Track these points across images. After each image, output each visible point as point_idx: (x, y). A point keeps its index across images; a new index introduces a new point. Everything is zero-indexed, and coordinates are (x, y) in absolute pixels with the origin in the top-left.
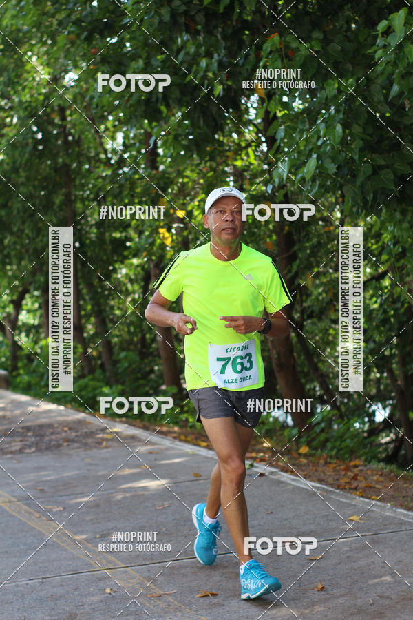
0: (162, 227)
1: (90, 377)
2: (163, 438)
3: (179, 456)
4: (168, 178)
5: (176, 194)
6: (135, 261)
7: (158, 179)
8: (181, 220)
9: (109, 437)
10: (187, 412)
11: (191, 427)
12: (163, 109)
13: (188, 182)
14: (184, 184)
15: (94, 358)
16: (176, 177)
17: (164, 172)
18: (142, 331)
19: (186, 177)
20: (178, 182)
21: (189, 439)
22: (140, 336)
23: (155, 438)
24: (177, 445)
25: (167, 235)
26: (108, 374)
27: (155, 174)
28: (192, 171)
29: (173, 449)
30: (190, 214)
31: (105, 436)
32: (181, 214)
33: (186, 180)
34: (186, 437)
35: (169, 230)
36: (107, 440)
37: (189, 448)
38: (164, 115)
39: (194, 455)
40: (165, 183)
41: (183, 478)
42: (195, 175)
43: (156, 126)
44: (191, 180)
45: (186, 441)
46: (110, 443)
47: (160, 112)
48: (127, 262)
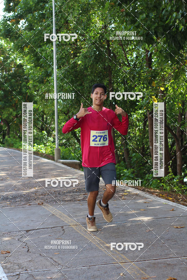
0: (153, 95)
1: (118, 164)
2: (151, 195)
3: (159, 205)
4: (157, 72)
5: (160, 80)
6: (141, 112)
7: (152, 73)
8: (162, 92)
9: (126, 194)
10: (163, 183)
11: (165, 190)
12: (155, 38)
13: (166, 74)
14: (164, 75)
15: (120, 156)
16: (160, 72)
17: (155, 70)
18: (143, 144)
19: (165, 71)
20: (161, 74)
21: (164, 196)
22: (142, 146)
23: (148, 195)
24: (158, 199)
25: (155, 99)
26: (127, 163)
27: (150, 70)
28: (168, 69)
29: (156, 201)
30: (167, 89)
31: (124, 194)
32: (162, 89)
33: (165, 73)
34: (162, 195)
35: (156, 97)
36: (124, 196)
37: (163, 201)
38: (155, 41)
39: (166, 204)
40: (155, 74)
41: (160, 216)
42: (170, 71)
43: (151, 47)
44: (167, 73)
45: (163, 197)
46: (126, 197)
47: (153, 40)
48: (136, 112)
